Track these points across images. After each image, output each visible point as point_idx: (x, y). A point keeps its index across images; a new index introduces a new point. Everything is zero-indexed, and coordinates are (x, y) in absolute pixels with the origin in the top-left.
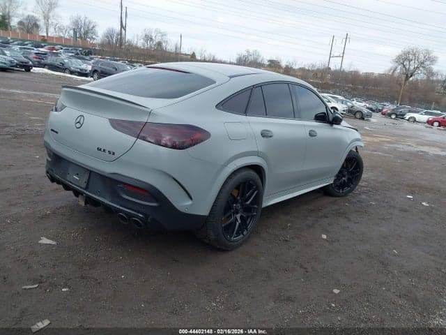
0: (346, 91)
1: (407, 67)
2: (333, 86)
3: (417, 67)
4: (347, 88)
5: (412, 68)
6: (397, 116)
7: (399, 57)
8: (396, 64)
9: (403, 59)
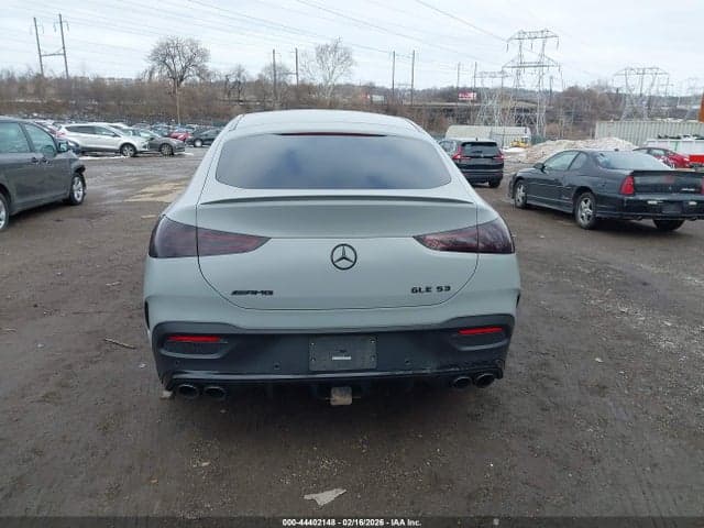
0: (92, 112)
1: (172, 68)
2: (66, 106)
3: (186, 67)
4: (91, 108)
5: (179, 68)
6: (203, 142)
7: (156, 52)
8: (155, 63)
9: (163, 55)
